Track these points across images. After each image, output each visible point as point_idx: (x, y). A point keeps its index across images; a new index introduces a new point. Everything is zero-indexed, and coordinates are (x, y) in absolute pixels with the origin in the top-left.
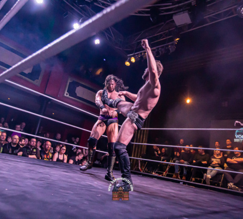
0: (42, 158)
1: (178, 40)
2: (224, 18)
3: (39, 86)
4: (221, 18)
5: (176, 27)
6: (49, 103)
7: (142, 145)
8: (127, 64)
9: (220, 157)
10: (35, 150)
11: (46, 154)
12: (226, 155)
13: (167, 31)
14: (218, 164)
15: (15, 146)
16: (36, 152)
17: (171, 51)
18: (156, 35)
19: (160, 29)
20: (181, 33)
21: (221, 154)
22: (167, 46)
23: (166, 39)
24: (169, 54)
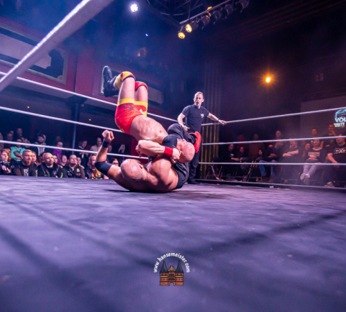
0: (88, 178)
3: (65, 84)
6: (83, 105)
7: (212, 146)
8: (181, 35)
9: (320, 149)
10: (78, 170)
11: (92, 172)
12: (328, 146)
14: (317, 158)
15: (52, 166)
16: (80, 172)
17: (243, 7)
21: (321, 145)
24: (241, 11)
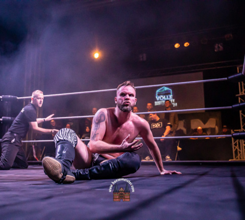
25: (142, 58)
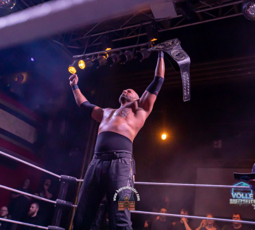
1: (154, 41)
2: (222, 16)
4: (218, 16)
5: (153, 20)
8: (72, 70)
13: (139, 25)
17: (143, 58)
18: (121, 29)
19: (128, 21)
20: (159, 31)
22: (139, 48)
23: (137, 38)
24: (141, 61)
25: (217, 144)
